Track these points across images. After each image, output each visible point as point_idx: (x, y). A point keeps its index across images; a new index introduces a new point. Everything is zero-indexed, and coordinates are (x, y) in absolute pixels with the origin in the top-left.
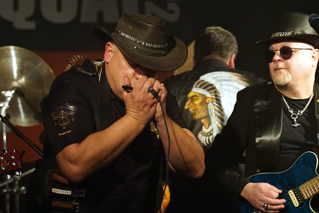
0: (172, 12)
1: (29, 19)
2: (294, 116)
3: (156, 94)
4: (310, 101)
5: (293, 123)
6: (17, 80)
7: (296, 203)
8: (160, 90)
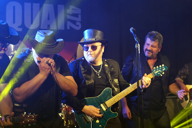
0: (78, 26)
1: (19, 27)
2: (98, 73)
3: (49, 65)
4: (102, 66)
5: (98, 76)
6: (13, 52)
7: (104, 109)
8: (52, 62)
